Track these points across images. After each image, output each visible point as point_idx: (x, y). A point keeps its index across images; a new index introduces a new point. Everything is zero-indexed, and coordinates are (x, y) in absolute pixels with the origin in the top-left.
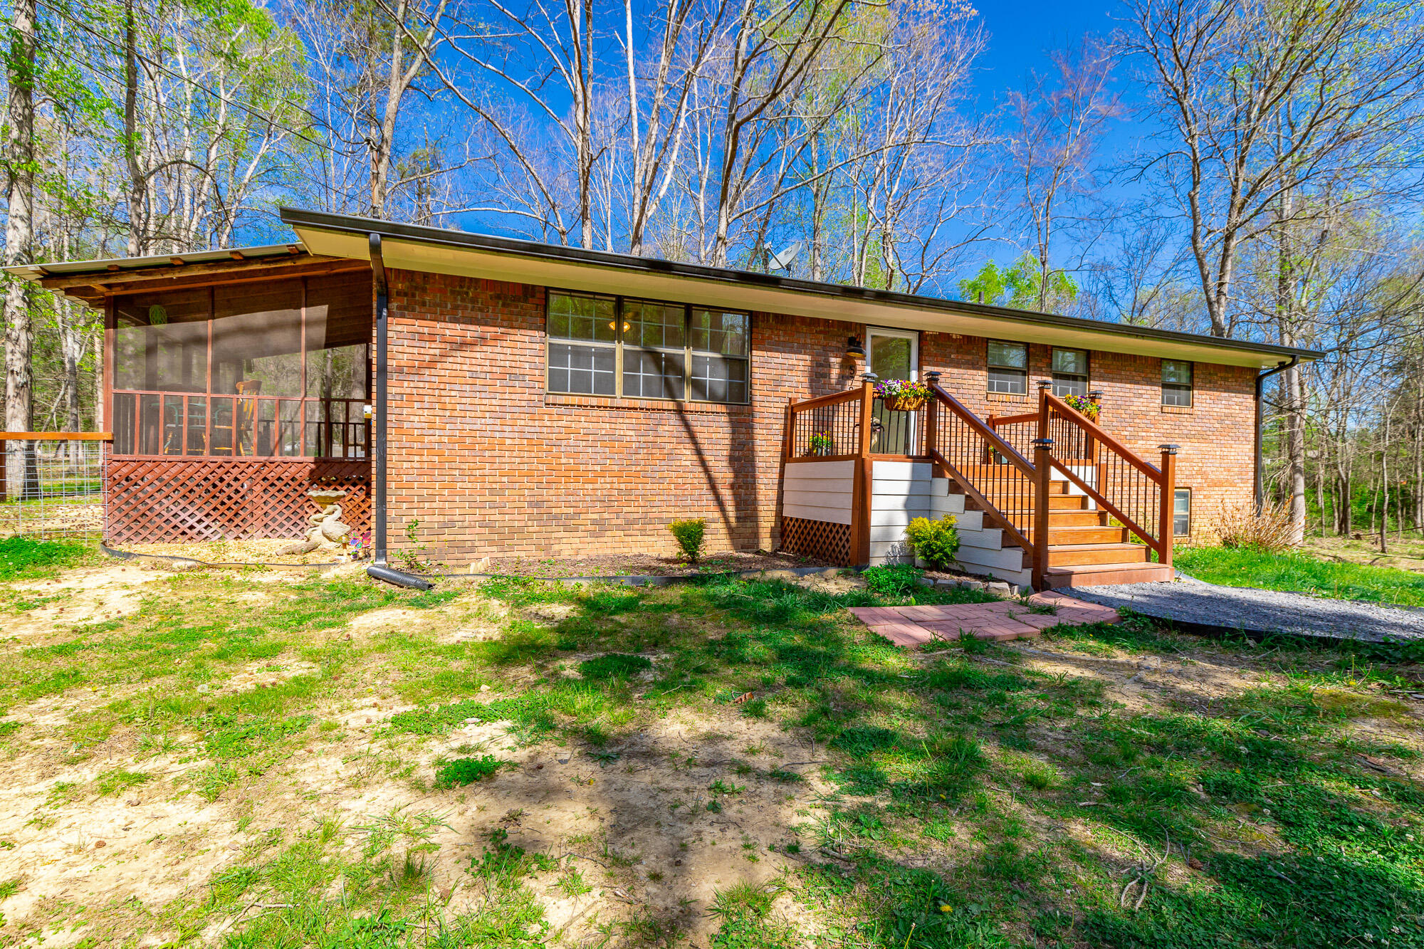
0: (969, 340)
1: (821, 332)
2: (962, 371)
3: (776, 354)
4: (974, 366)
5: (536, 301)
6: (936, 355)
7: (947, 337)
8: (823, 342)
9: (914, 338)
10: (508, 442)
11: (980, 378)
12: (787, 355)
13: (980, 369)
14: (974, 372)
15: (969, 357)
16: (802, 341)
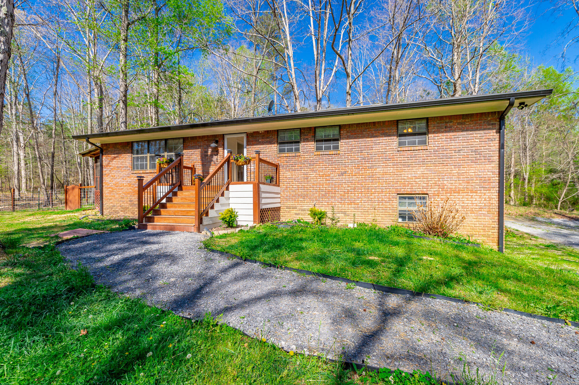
0: (268, 132)
1: (206, 140)
2: (264, 146)
3: (191, 150)
4: (270, 143)
5: (129, 146)
6: (252, 141)
7: (257, 133)
8: (207, 143)
9: (244, 136)
10: (125, 184)
11: (274, 147)
12: (194, 150)
13: (274, 144)
14: (271, 145)
15: (268, 140)
16: (199, 144)
